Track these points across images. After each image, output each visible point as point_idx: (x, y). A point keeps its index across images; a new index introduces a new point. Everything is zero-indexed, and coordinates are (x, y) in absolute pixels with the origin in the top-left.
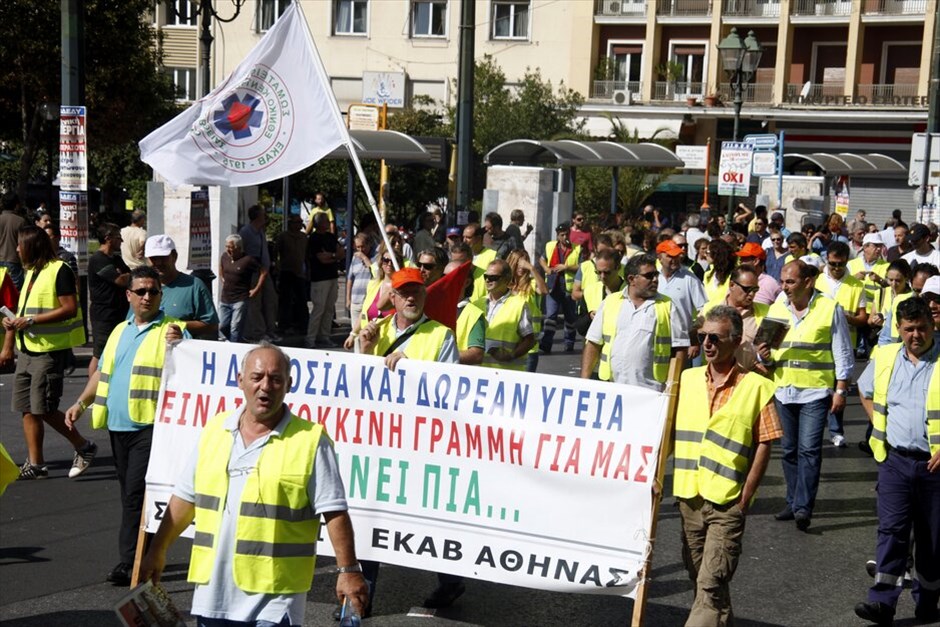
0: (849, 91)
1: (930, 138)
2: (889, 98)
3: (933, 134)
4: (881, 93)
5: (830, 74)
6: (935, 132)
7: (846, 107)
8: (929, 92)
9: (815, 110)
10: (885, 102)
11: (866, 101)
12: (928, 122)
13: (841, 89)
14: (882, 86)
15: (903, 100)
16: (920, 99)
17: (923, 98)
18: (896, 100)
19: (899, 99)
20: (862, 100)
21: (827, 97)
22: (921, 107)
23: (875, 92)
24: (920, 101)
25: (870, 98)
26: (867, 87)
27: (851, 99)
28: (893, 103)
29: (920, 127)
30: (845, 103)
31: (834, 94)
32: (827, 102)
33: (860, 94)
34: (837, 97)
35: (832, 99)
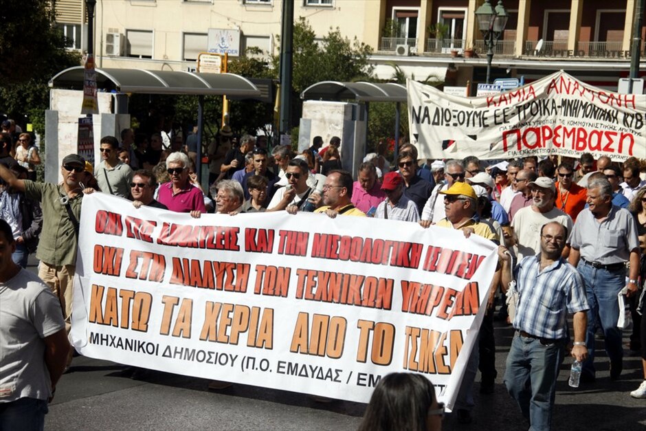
0: (571, 46)
1: (632, 82)
2: (602, 51)
3: (634, 79)
4: (595, 48)
5: (558, 34)
6: (635, 77)
7: (570, 58)
8: (631, 47)
9: (546, 60)
10: (598, 55)
11: (584, 54)
12: (630, 70)
13: (566, 45)
14: (596, 43)
15: (611, 54)
16: (624, 53)
17: (626, 52)
18: (606, 53)
19: (609, 53)
20: (581, 53)
21: (555, 51)
22: (625, 59)
23: (591, 47)
24: (624, 55)
25: (587, 52)
26: (585, 43)
27: (573, 52)
28: (604, 55)
29: (624, 74)
30: (568, 55)
31: (560, 49)
32: (555, 55)
33: (580, 49)
34: (563, 51)
35: (559, 52)
